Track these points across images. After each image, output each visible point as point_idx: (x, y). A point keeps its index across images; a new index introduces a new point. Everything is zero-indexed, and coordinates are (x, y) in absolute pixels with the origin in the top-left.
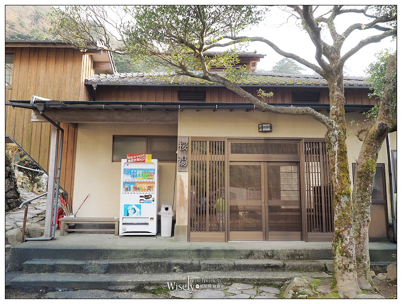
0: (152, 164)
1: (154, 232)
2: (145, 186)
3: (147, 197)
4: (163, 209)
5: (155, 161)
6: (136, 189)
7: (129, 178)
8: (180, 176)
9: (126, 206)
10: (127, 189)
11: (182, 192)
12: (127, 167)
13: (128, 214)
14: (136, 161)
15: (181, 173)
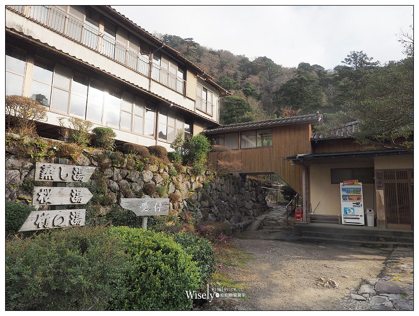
0: (360, 185)
1: (363, 223)
2: (356, 198)
3: (358, 204)
4: (368, 211)
5: (361, 183)
6: (350, 199)
7: (345, 193)
8: (379, 192)
9: (345, 209)
10: (344, 199)
11: (380, 201)
12: (343, 187)
13: (346, 213)
14: (349, 184)
15: (379, 191)
